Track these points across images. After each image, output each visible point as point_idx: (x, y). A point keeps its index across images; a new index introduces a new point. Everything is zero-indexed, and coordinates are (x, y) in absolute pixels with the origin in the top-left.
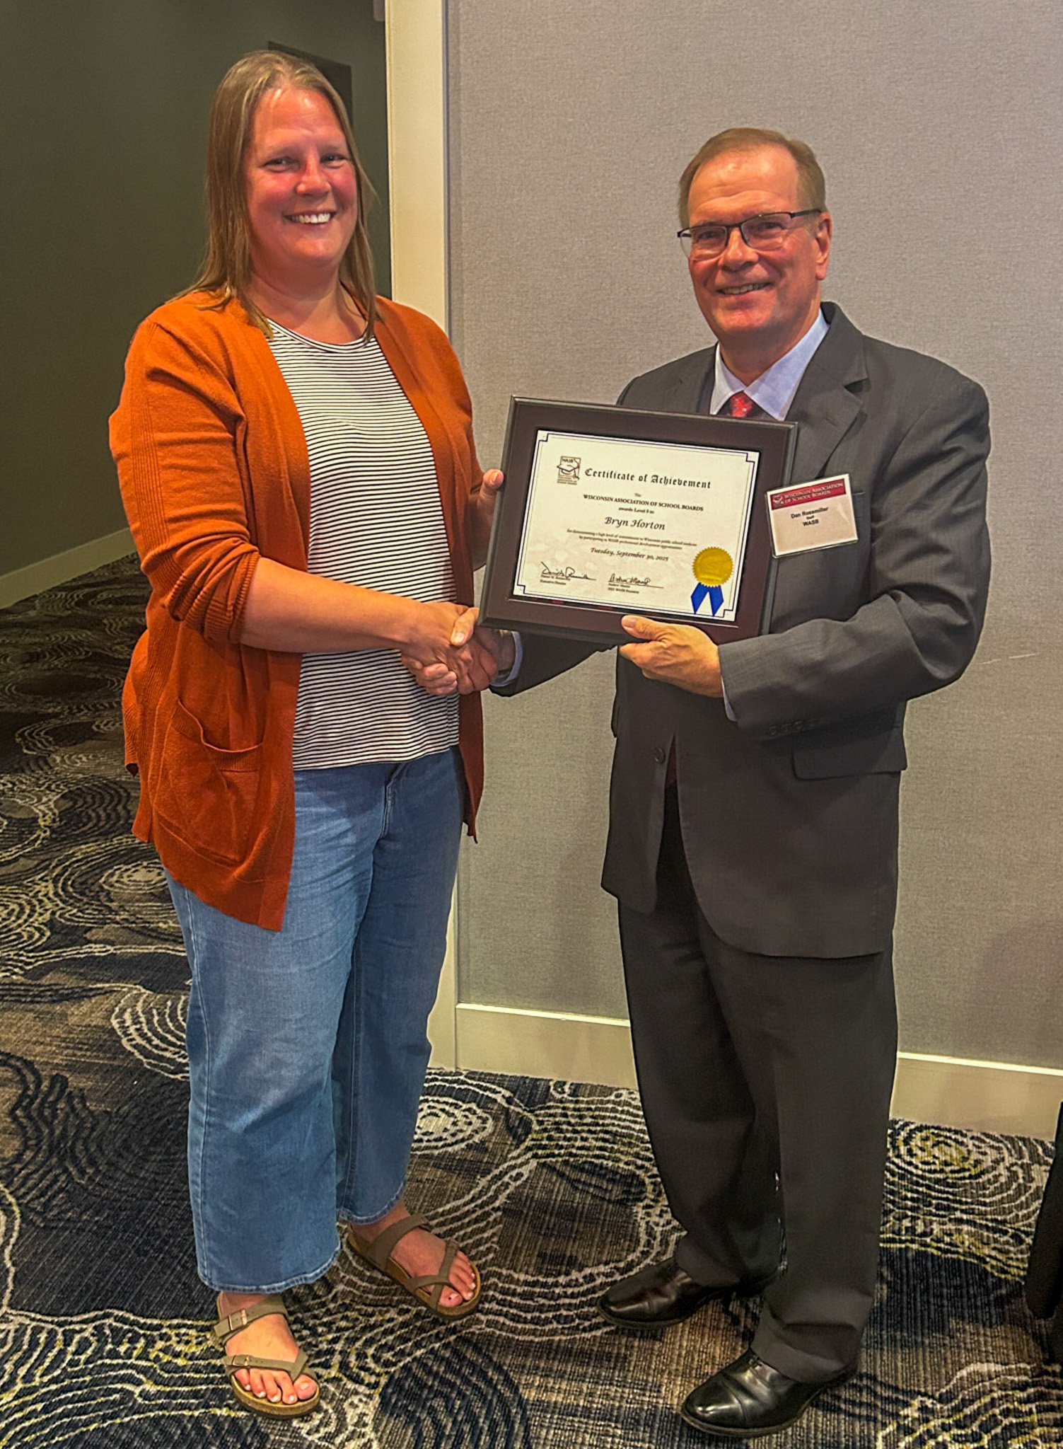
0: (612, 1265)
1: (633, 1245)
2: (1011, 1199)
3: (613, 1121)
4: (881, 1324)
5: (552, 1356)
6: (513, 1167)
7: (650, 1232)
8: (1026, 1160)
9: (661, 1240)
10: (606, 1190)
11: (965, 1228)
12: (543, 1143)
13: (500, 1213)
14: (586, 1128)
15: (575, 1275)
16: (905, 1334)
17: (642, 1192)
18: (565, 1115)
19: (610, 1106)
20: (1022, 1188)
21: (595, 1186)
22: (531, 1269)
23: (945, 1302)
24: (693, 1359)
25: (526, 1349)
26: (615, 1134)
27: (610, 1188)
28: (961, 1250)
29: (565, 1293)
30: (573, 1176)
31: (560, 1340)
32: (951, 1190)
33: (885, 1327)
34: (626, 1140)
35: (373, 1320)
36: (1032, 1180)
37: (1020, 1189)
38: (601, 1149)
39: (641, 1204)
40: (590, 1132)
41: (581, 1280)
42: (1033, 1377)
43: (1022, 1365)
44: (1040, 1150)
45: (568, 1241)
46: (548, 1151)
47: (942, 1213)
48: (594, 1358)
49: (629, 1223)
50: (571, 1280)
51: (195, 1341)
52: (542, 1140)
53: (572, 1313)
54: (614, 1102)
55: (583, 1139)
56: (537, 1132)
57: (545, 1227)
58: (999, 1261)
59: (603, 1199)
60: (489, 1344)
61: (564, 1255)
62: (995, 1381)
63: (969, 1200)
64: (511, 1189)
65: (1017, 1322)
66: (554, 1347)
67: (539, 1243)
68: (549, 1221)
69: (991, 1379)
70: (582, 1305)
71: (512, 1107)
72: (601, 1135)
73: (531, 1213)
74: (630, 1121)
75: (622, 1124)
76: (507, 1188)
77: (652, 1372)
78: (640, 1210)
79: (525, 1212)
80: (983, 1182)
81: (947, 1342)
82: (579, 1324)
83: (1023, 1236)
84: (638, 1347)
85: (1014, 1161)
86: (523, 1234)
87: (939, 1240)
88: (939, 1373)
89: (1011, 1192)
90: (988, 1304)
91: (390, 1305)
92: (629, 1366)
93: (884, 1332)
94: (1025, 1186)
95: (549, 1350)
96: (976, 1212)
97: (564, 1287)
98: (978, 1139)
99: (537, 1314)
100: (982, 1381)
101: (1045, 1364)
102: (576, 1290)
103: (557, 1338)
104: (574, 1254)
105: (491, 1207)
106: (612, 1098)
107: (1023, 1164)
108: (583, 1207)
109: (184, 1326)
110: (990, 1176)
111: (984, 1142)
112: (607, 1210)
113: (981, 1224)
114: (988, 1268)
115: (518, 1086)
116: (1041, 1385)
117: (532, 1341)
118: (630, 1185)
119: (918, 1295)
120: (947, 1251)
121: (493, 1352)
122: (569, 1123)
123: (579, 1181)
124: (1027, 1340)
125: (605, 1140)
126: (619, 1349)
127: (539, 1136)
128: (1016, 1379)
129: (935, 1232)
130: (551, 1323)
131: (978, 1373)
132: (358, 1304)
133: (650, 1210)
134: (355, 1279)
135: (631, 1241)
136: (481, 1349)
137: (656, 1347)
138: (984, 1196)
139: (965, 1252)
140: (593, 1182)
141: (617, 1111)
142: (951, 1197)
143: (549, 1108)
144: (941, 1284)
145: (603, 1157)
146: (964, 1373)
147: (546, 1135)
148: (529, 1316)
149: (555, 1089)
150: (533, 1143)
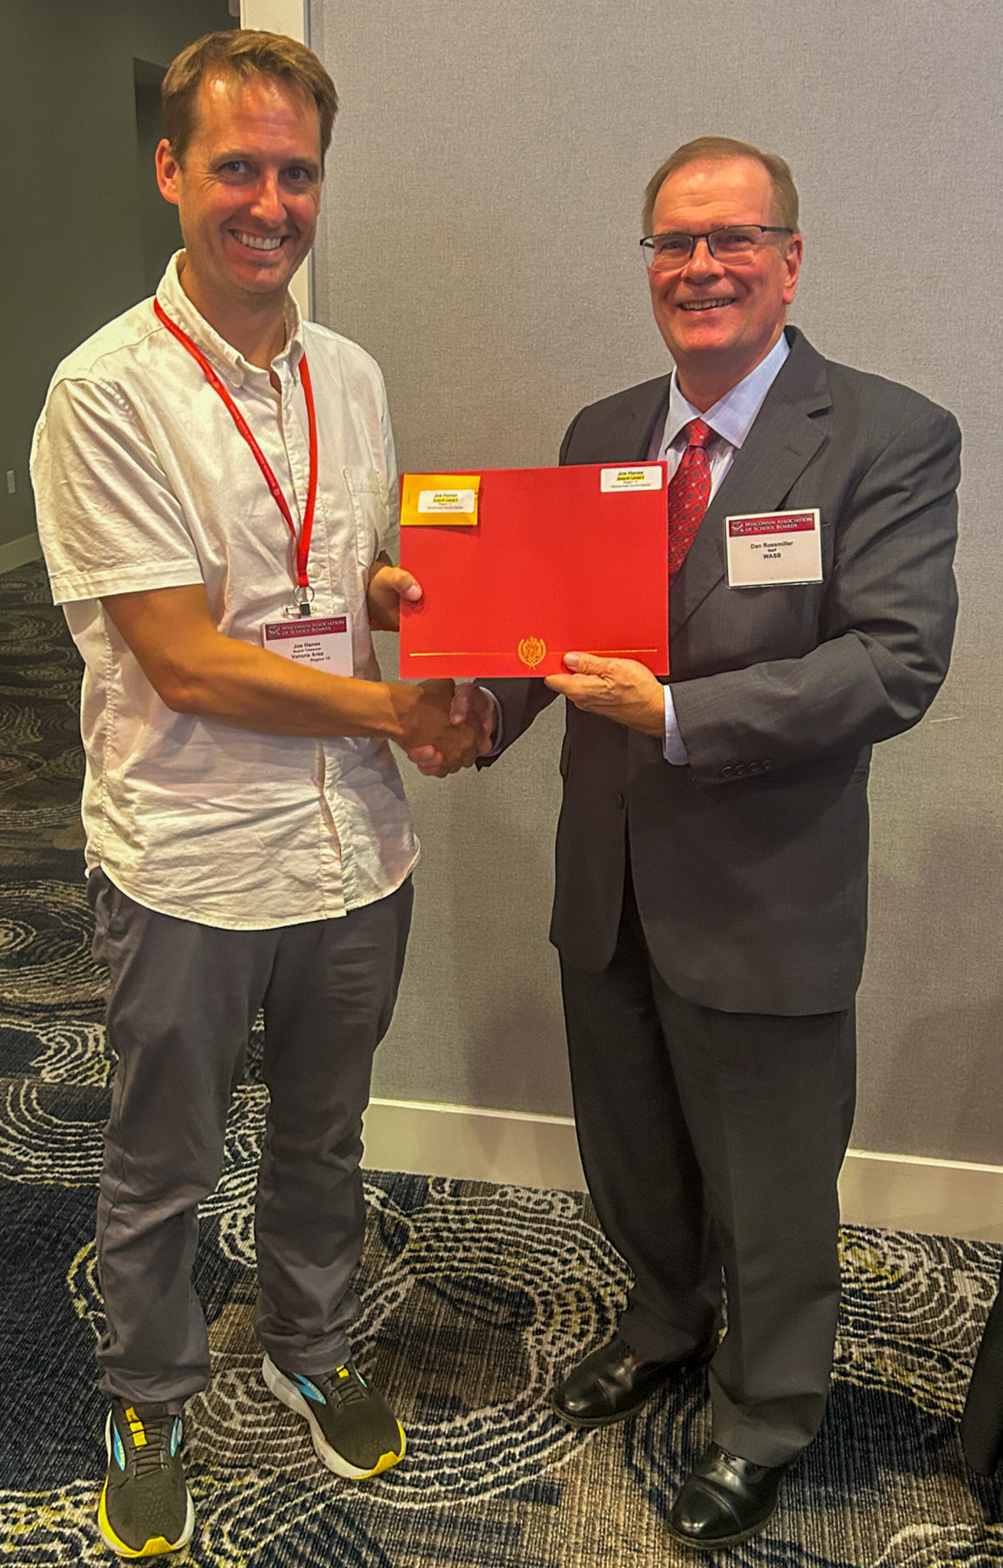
0: (500, 1407)
1: (523, 1381)
2: (934, 1313)
3: (498, 1226)
4: (802, 1478)
5: (434, 1528)
6: (388, 1286)
7: (542, 1365)
8: (947, 1265)
9: (554, 1375)
10: (492, 1311)
11: (887, 1350)
12: (422, 1254)
13: (374, 1344)
14: (468, 1235)
15: (459, 1421)
16: (830, 1490)
17: (531, 1314)
18: (446, 1220)
19: (494, 1207)
20: (945, 1298)
21: (480, 1308)
22: (409, 1415)
23: (871, 1446)
24: (594, 1529)
25: (405, 1517)
26: (501, 1242)
27: (496, 1310)
28: (884, 1379)
29: (449, 1444)
30: (455, 1296)
31: (443, 1507)
32: (868, 1303)
33: (807, 1482)
34: (512, 1249)
35: (230, 1486)
36: (955, 1289)
37: (943, 1301)
38: (486, 1260)
39: (531, 1329)
40: (473, 1239)
41: (466, 1428)
42: (974, 1541)
43: (962, 1527)
44: (961, 1253)
45: (451, 1377)
46: (428, 1265)
47: (860, 1332)
48: (482, 1529)
49: (517, 1353)
50: (456, 1428)
51: (23, 1520)
52: (420, 1251)
53: (455, 1471)
54: (499, 1203)
55: (466, 1249)
56: (415, 1241)
57: (424, 1360)
58: (927, 1391)
59: (489, 1323)
60: (362, 1514)
61: (447, 1396)
62: (933, 1548)
63: (889, 1316)
64: (386, 1313)
65: (953, 1470)
66: (437, 1517)
67: (419, 1381)
68: (430, 1352)
69: (928, 1545)
70: (467, 1460)
71: (387, 1211)
72: (486, 1243)
73: (409, 1343)
74: (517, 1225)
75: (508, 1229)
76: (382, 1312)
77: (548, 1547)
78: (530, 1337)
79: (402, 1341)
80: (902, 1293)
81: (877, 1498)
82: (464, 1486)
83: (951, 1359)
84: (532, 1513)
85: (934, 1266)
86: (401, 1370)
87: (860, 1367)
88: (870, 1539)
89: (933, 1304)
90: (919, 1448)
91: (250, 1465)
92: (522, 1540)
93: (807, 1489)
94: (948, 1296)
95: (429, 1519)
96: (898, 1330)
97: (447, 1437)
98: (893, 1239)
99: (416, 1473)
100: (920, 1548)
101: (989, 1524)
102: (461, 1441)
103: (439, 1505)
104: (457, 1394)
105: (364, 1335)
106: (497, 1197)
107: (943, 1269)
108: (467, 1334)
109: (13, 1499)
110: (909, 1285)
111: (900, 1243)
112: (493, 1337)
113: (903, 1345)
114: (916, 1402)
115: (394, 1185)
116: (984, 1552)
117: (411, 1510)
118: (519, 1304)
119: (841, 1439)
120: (868, 1381)
121: (368, 1525)
122: (450, 1230)
123: (461, 1301)
124: (965, 1494)
125: (490, 1250)
126: (510, 1517)
127: (417, 1246)
128: (956, 1545)
129: (854, 1356)
130: (433, 1484)
131: (914, 1538)
132: (213, 1465)
133: (541, 1337)
134: (210, 1432)
135: (520, 1375)
136: (353, 1523)
137: (552, 1513)
138: (904, 1309)
139: (888, 1381)
140: (478, 1303)
141: (502, 1214)
142: (869, 1312)
143: (427, 1211)
144: (865, 1423)
145: (488, 1271)
146: (898, 1539)
147: (424, 1244)
148: (408, 1476)
149: (434, 1188)
150: (410, 1254)
